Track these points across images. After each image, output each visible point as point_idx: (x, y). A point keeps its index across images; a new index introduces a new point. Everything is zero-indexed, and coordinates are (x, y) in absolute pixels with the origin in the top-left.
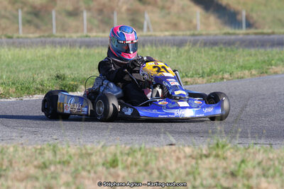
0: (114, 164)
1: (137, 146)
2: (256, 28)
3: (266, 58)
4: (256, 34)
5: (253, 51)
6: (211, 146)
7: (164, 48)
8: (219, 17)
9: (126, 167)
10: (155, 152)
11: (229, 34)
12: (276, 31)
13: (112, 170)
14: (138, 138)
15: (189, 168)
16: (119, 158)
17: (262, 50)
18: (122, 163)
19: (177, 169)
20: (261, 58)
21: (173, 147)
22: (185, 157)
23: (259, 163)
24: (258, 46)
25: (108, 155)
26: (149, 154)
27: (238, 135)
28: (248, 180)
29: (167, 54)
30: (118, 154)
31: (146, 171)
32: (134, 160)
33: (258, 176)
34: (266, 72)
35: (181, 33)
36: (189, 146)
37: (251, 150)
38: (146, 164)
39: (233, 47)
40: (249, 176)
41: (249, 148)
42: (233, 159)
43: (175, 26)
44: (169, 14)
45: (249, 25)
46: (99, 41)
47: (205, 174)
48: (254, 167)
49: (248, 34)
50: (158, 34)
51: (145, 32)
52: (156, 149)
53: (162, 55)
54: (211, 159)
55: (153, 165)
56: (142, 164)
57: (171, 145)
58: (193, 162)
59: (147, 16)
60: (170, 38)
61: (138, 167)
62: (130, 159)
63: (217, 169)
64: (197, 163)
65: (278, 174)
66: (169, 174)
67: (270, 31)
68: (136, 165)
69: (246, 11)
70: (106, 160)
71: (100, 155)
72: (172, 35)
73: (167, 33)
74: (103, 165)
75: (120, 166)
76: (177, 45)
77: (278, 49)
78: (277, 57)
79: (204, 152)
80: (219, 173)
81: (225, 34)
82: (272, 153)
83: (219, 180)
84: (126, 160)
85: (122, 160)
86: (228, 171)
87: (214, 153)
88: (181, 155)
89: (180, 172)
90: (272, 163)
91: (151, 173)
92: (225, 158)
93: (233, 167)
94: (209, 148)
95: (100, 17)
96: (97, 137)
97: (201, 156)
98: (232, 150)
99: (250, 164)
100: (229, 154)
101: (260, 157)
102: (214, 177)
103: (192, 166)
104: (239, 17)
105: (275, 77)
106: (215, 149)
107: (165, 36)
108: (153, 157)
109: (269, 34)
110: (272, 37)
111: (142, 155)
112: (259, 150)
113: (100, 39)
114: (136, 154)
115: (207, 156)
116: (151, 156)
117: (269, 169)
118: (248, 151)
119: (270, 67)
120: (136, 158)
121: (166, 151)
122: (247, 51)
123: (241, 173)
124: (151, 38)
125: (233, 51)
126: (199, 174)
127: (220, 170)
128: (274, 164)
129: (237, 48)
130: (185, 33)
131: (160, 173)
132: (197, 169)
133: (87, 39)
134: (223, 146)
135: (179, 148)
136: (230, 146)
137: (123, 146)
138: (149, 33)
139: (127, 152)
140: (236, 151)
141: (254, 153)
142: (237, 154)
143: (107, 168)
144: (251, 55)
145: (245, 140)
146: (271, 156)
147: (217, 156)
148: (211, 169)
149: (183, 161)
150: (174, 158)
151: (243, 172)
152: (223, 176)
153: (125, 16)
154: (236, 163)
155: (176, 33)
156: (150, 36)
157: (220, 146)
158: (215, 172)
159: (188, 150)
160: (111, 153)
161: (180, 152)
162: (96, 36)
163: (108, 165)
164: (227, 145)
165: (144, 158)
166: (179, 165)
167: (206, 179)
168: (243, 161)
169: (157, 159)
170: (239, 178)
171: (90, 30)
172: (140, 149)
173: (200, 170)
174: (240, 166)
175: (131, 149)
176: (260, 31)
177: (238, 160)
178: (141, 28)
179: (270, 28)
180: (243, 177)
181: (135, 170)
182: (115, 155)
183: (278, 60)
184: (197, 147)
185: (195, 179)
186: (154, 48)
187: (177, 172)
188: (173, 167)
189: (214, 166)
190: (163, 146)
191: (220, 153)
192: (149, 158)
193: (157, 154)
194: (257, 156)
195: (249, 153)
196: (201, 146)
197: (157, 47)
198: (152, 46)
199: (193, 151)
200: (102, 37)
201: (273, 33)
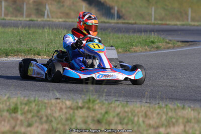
0: (15, 110)
1: (32, 99)
2: (124, 19)
3: (129, 41)
4: (123, 23)
5: (120, 35)
6: (85, 101)
7: (58, 30)
8: (99, 10)
9: (24, 113)
10: (45, 103)
11: (104, 22)
12: (137, 22)
13: (14, 115)
14: (34, 93)
15: (68, 115)
16: (19, 107)
17: (127, 35)
18: (21, 110)
19: (60, 116)
20: (126, 40)
21: (58, 101)
22: (66, 108)
23: (118, 115)
24: (124, 32)
25: (11, 104)
26: (41, 105)
27: (104, 94)
28: (109, 126)
29: (60, 34)
30: (19, 104)
31: (38, 116)
32: (30, 109)
33: (116, 123)
34: (129, 51)
35: (70, 20)
36: (69, 100)
37: (113, 105)
38: (38, 111)
39: (106, 31)
40: (110, 123)
41: (111, 103)
42: (100, 111)
43: (67, 15)
44: (63, 6)
45: (119, 17)
46: (11, 23)
47: (79, 120)
48: (114, 117)
49: (118, 23)
50: (54, 20)
51: (46, 18)
52: (46, 101)
53: (56, 35)
54: (84, 110)
55: (43, 112)
56: (35, 111)
57: (57, 99)
58: (71, 112)
59: (47, 7)
60: (62, 23)
61: (32, 114)
62: (27, 108)
63: (88, 117)
64: (74, 113)
65: (130, 123)
66: (53, 119)
67: (133, 22)
68: (31, 112)
69: (118, 7)
70: (9, 108)
71: (6, 104)
72: (64, 21)
73: (60, 20)
74: (8, 111)
75: (19, 112)
76: (67, 29)
77: (138, 34)
78: (137, 41)
79: (80, 105)
80: (89, 120)
81: (102, 22)
82: (127, 107)
83: (89, 125)
84: (24, 108)
85: (21, 108)
86: (96, 119)
87: (87, 106)
88: (64, 107)
89: (62, 119)
90: (126, 114)
91: (41, 118)
92: (94, 110)
93: (99, 116)
94: (84, 102)
95: (14, 6)
96: (5, 91)
97: (78, 108)
98: (99, 105)
99: (111, 115)
100: (97, 107)
101: (119, 110)
102: (85, 122)
103: (70, 115)
104: (112, 11)
105: (134, 54)
106: (87, 103)
107: (59, 22)
108: (43, 107)
109: (132, 24)
110: (135, 26)
111: (36, 105)
112: (119, 105)
113: (12, 21)
114: (31, 105)
115: (81, 108)
116: (42, 106)
117: (124, 119)
118: (111, 105)
119: (132, 47)
120: (31, 107)
121: (53, 103)
122: (116, 35)
123: (104, 121)
124: (49, 22)
125: (106, 34)
126: (75, 120)
127: (90, 118)
128: (128, 116)
129: (110, 33)
130: (73, 20)
131: (48, 118)
132: (74, 116)
133: (3, 21)
134: (94, 101)
135: (62, 101)
136: (98, 101)
137: (22, 98)
138: (48, 19)
139: (25, 102)
140: (103, 105)
141: (115, 107)
142: (103, 107)
143: (10, 113)
144: (119, 38)
145: (110, 98)
146: (126, 109)
147: (89, 108)
148: (83, 117)
149: (64, 111)
150: (59, 108)
151: (106, 120)
152: (92, 123)
153: (32, 6)
154: (101, 113)
155: (67, 20)
156: (49, 21)
157: (91, 101)
158: (86, 119)
159: (68, 103)
160: (13, 103)
161: (62, 104)
162: (10, 20)
163: (11, 111)
164: (96, 101)
165: (36, 107)
166: (61, 114)
167: (80, 124)
168: (106, 113)
169: (46, 108)
170: (103, 124)
171: (6, 15)
172: (35, 101)
173: (76, 117)
174: (104, 116)
175: (28, 100)
176: (126, 21)
177: (103, 111)
178: (43, 15)
179: (134, 20)
180: (106, 123)
181: (29, 116)
182: (16, 104)
183: (138, 42)
184: (75, 101)
185: (72, 124)
186: (51, 30)
187: (59, 119)
188: (57, 114)
189: (86, 115)
190: (51, 99)
191: (91, 106)
192: (40, 107)
193: (46, 105)
194: (117, 109)
195: (111, 107)
196: (78, 101)
197: (52, 29)
198: (49, 29)
199: (72, 104)
200: (14, 20)
201: (135, 23)
